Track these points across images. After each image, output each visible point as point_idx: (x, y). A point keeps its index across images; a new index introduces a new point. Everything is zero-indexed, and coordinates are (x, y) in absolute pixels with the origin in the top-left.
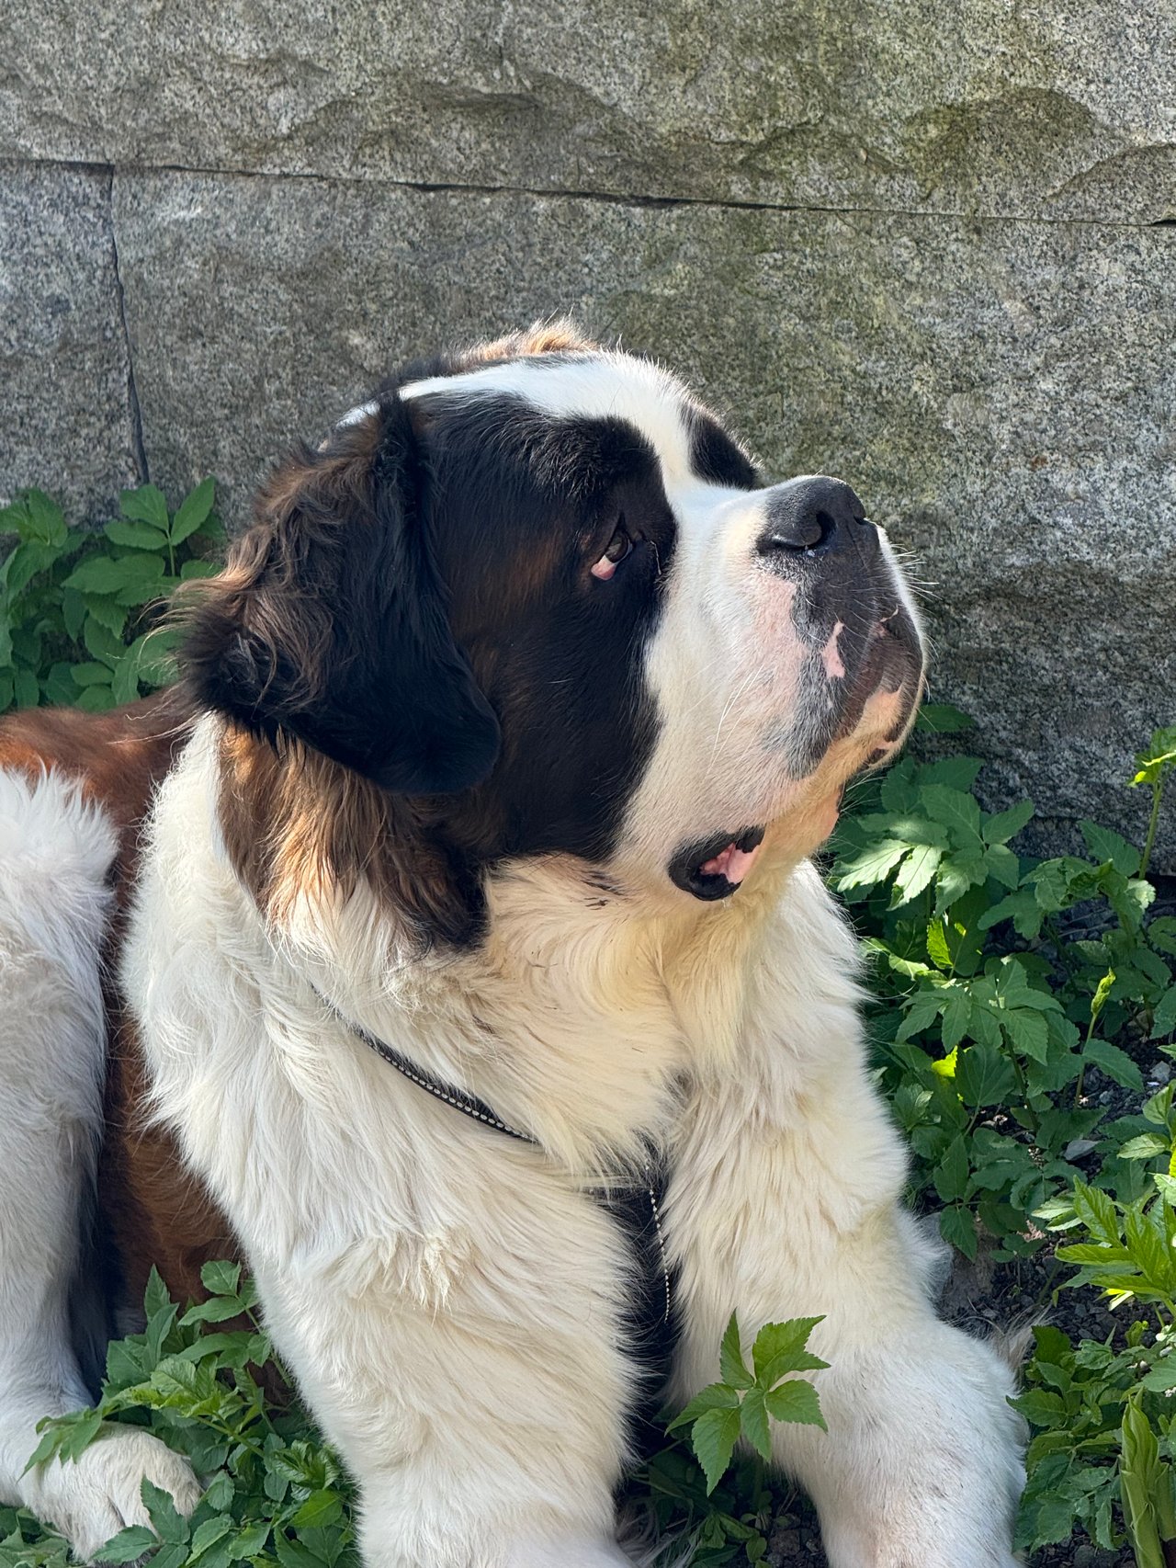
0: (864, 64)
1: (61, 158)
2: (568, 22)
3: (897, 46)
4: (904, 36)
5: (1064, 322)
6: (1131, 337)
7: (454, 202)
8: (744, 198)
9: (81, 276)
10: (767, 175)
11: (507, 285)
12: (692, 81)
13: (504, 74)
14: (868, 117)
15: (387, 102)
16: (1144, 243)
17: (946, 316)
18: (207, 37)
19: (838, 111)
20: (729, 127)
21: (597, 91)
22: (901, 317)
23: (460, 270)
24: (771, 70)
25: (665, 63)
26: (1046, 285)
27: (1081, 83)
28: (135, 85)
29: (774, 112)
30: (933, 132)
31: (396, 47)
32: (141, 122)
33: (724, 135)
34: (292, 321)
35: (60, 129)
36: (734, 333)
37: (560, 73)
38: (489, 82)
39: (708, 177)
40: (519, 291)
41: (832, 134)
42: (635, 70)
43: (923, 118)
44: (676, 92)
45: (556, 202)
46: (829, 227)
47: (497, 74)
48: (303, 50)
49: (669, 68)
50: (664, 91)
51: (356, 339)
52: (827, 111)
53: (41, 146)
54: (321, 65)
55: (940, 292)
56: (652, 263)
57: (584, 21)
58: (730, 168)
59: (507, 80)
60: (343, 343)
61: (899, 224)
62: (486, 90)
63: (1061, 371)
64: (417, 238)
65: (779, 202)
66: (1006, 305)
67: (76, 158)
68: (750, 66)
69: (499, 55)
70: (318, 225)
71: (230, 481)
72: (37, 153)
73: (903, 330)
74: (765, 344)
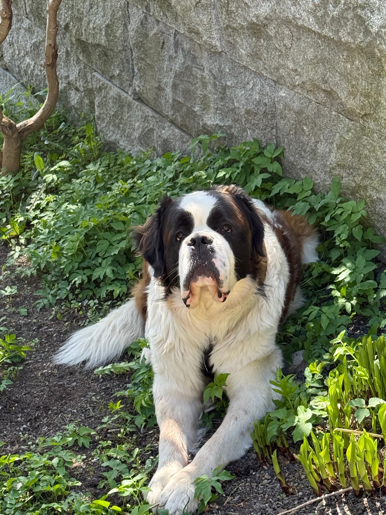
0: (380, 105)
2: (336, 80)
7: (321, 107)
9: (270, 100)
10: (365, 121)
12: (354, 98)
14: (380, 116)
15: (310, 85)
18: (286, 62)
19: (375, 113)
20: (359, 110)
21: (339, 95)
24: (365, 101)
28: (276, 67)
29: (365, 109)
31: (311, 75)
32: (277, 75)
34: (295, 121)
35: (267, 71)
36: (357, 150)
37: (334, 89)
39: (356, 118)
41: (375, 117)
42: (345, 93)
44: (351, 100)
46: (374, 135)
48: (299, 70)
49: (351, 94)
51: (305, 128)
54: (301, 74)
56: (347, 131)
57: (339, 80)
58: (359, 117)
59: (327, 87)
62: (324, 88)
64: (315, 112)
65: (367, 127)
68: (362, 99)
69: (326, 82)
70: (301, 104)
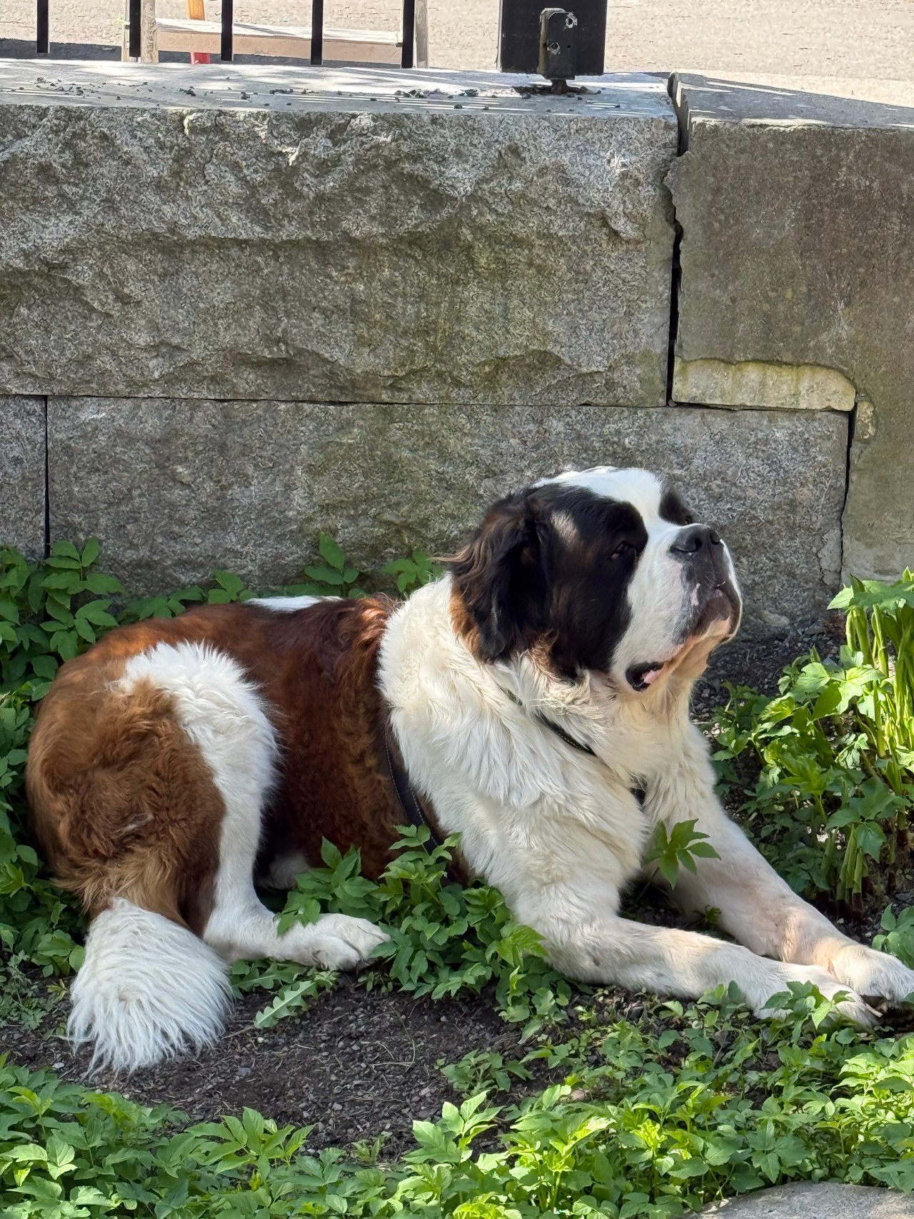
0: (456, 342)
1: (27, 393)
2: (315, 326)
3: (474, 334)
4: (477, 329)
5: (537, 447)
6: (566, 452)
7: (237, 407)
8: (388, 400)
9: (29, 447)
10: (400, 390)
11: (265, 442)
12: (373, 350)
13: (279, 349)
14: (457, 363)
15: (217, 362)
16: (574, 413)
17: (483, 446)
18: (125, 335)
19: (441, 361)
20: (389, 369)
21: (327, 355)
22: (462, 448)
23: (241, 436)
24: (415, 345)
25: (361, 342)
26: (530, 431)
27: (558, 348)
28: (80, 358)
29: (413, 363)
30: (487, 369)
31: (226, 339)
32: (79, 375)
33: (386, 373)
34: (150, 462)
35: (29, 380)
36: (380, 458)
37: (309, 348)
38: (271, 352)
39: (373, 391)
40: (270, 444)
41: (437, 372)
42: (347, 347)
43: (484, 364)
44: (365, 355)
45: (289, 405)
46: (426, 411)
47: (275, 349)
48: (176, 340)
50: (360, 355)
51: (181, 470)
52: (435, 361)
53: (17, 388)
54: (185, 347)
55: (480, 437)
56: (338, 430)
57: (323, 326)
58: (384, 387)
59: (281, 351)
60: (174, 472)
61: (460, 409)
62: (269, 356)
63: (535, 467)
64: (216, 423)
65: (404, 401)
66: (511, 441)
67: (35, 393)
68: (404, 343)
69: (278, 341)
70: (166, 419)
71: (103, 537)
72: (15, 391)
73: (463, 453)
74: (396, 462)
